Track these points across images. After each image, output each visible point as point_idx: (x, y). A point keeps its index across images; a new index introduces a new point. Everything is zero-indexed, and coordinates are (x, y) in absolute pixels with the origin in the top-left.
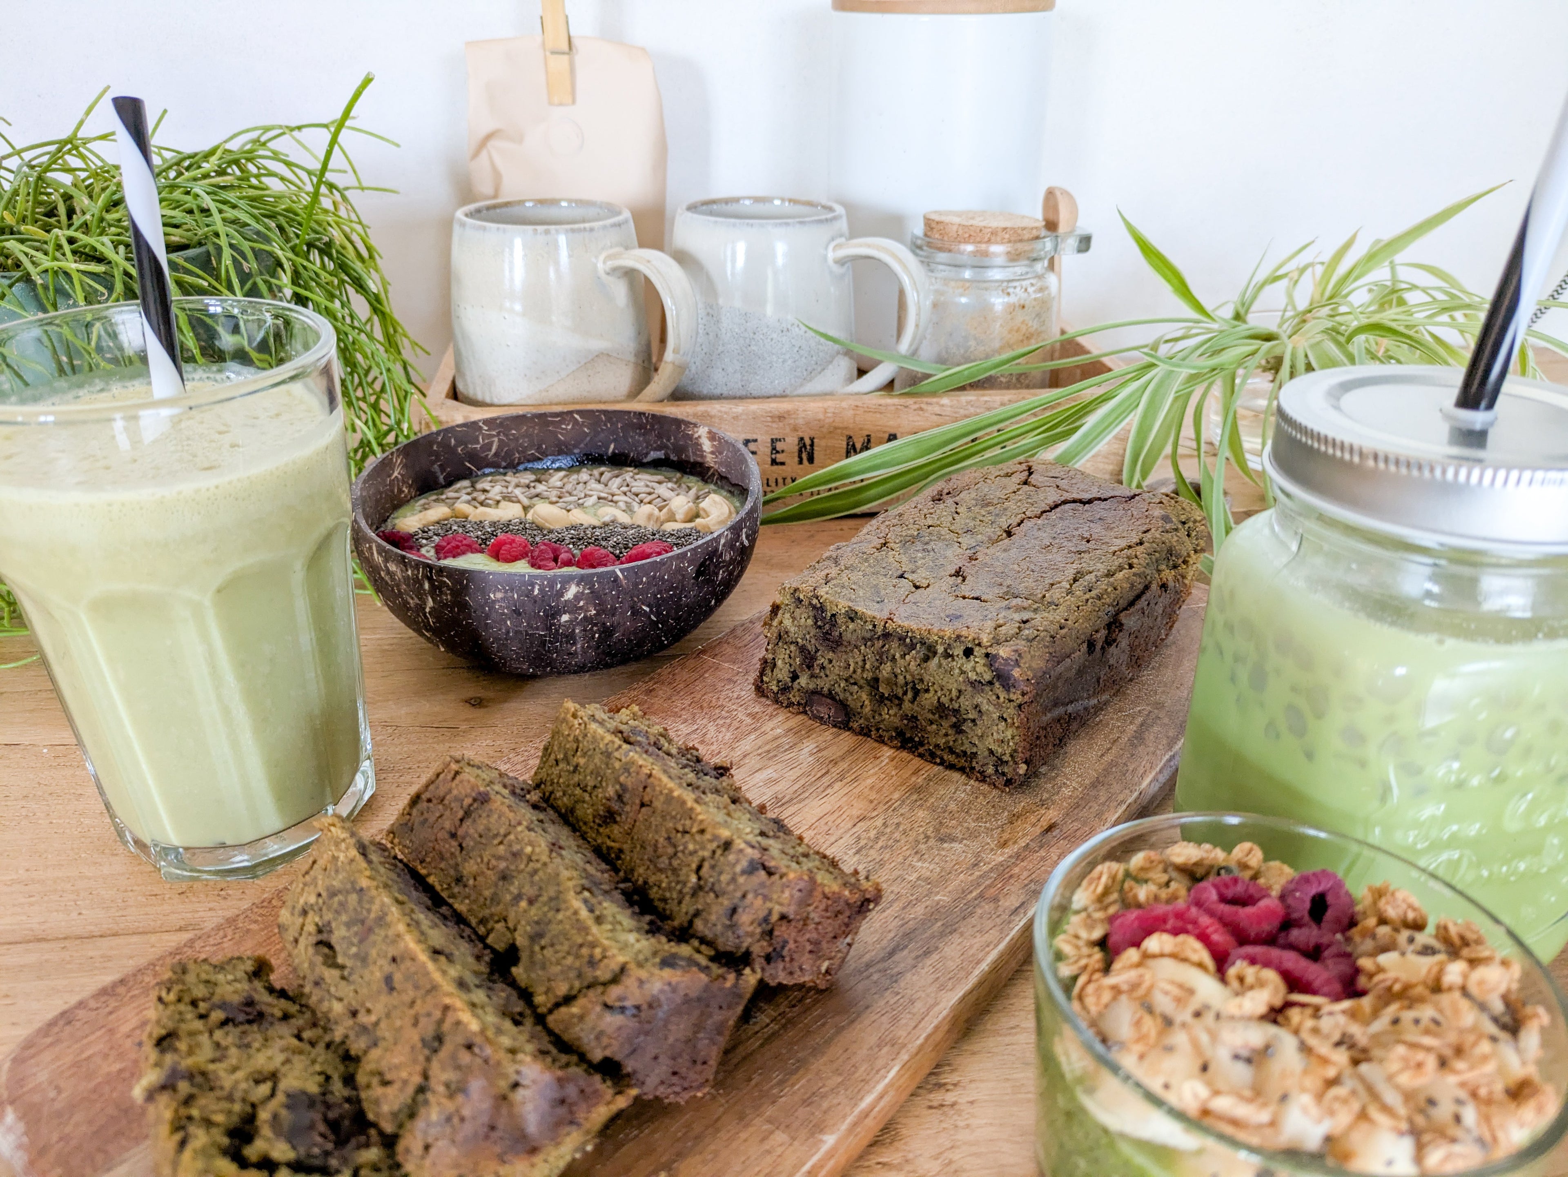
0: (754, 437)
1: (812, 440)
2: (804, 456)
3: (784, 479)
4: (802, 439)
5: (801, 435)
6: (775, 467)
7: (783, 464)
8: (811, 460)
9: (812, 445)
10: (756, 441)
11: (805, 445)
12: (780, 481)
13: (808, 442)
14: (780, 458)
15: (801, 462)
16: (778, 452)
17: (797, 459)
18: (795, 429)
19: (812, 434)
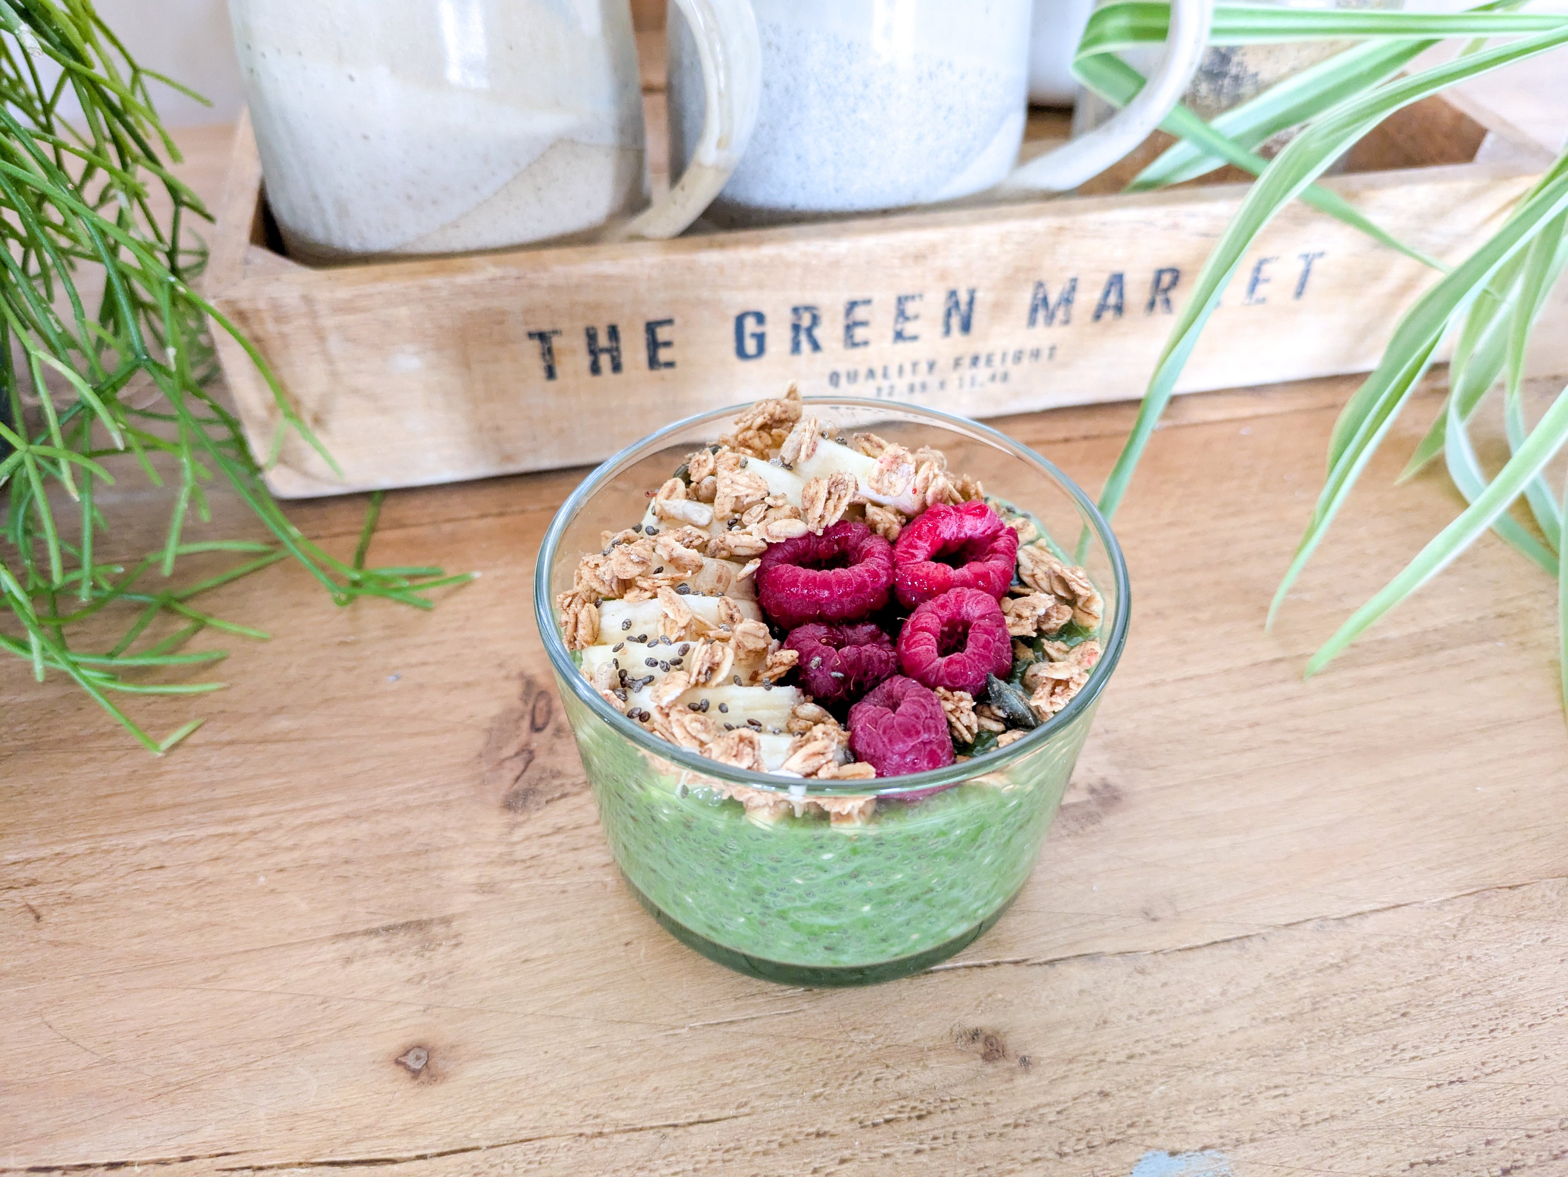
0: (866, 295)
1: (972, 294)
2: (955, 321)
3: (915, 365)
4: (953, 294)
5: (952, 285)
6: (901, 345)
7: (914, 338)
8: (966, 327)
9: (971, 302)
10: (868, 302)
11: (957, 304)
12: (908, 368)
13: (963, 297)
14: (910, 328)
15: (948, 331)
16: (907, 319)
17: (941, 329)
18: (943, 276)
19: (973, 283)
